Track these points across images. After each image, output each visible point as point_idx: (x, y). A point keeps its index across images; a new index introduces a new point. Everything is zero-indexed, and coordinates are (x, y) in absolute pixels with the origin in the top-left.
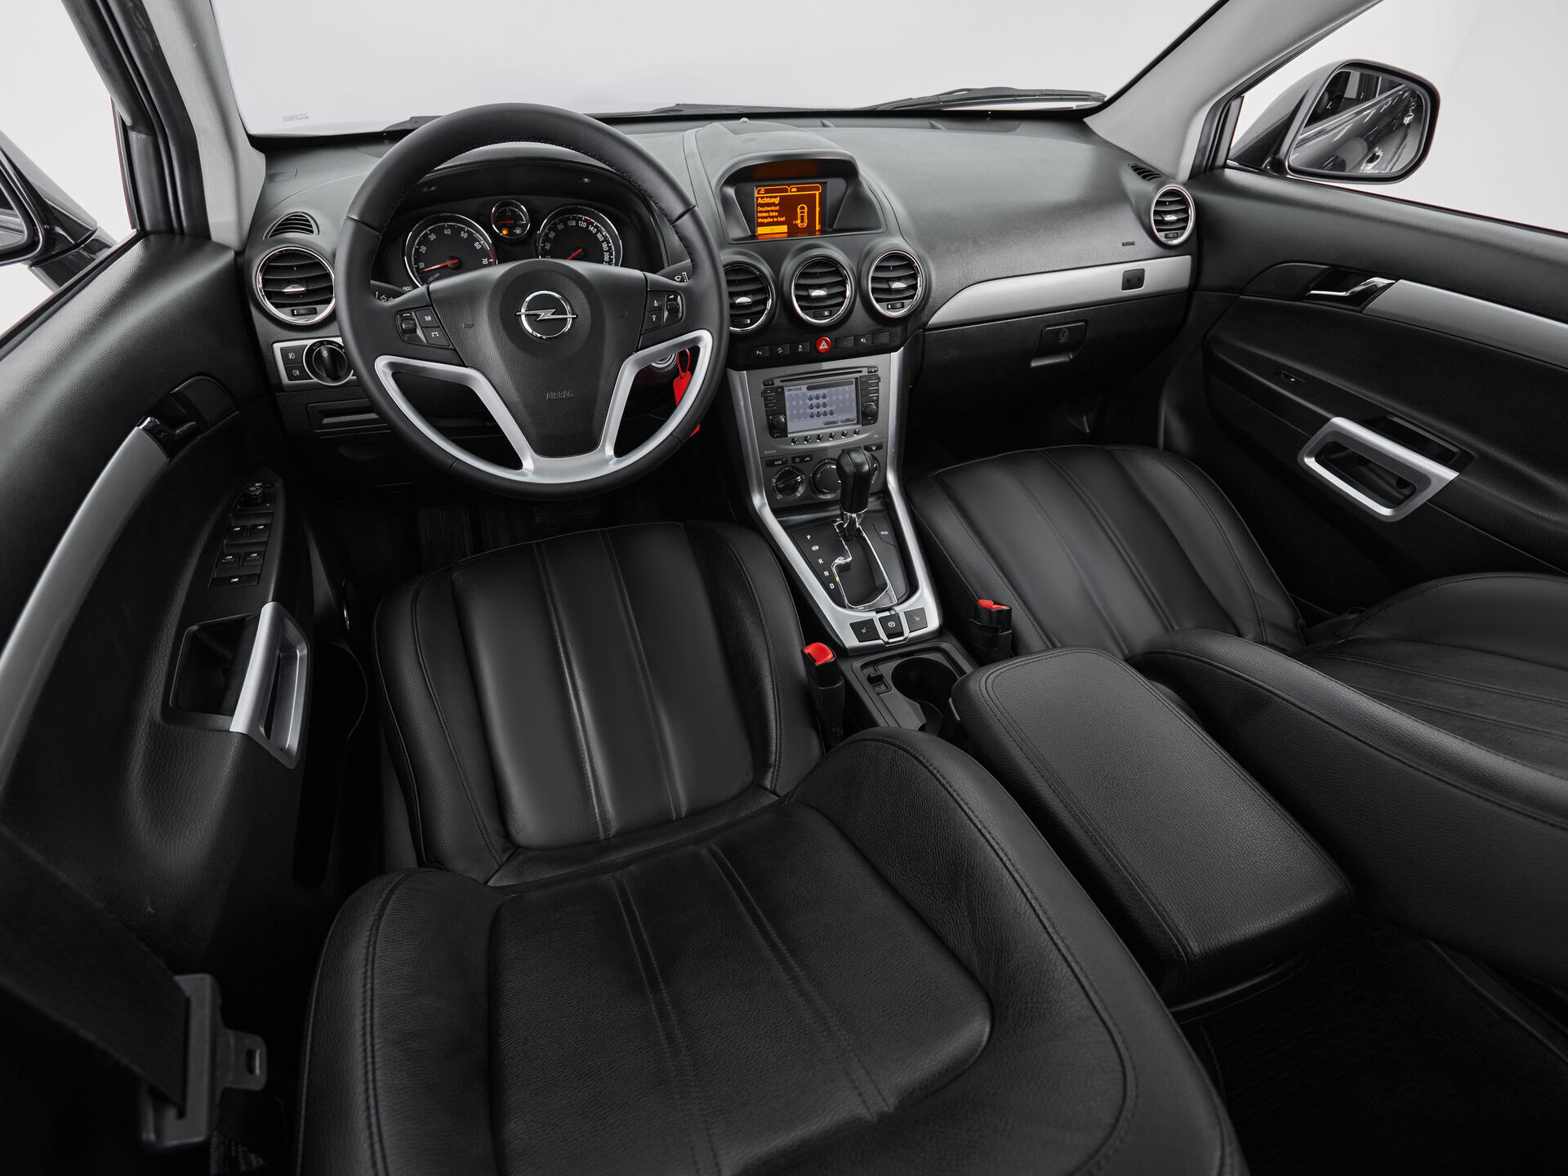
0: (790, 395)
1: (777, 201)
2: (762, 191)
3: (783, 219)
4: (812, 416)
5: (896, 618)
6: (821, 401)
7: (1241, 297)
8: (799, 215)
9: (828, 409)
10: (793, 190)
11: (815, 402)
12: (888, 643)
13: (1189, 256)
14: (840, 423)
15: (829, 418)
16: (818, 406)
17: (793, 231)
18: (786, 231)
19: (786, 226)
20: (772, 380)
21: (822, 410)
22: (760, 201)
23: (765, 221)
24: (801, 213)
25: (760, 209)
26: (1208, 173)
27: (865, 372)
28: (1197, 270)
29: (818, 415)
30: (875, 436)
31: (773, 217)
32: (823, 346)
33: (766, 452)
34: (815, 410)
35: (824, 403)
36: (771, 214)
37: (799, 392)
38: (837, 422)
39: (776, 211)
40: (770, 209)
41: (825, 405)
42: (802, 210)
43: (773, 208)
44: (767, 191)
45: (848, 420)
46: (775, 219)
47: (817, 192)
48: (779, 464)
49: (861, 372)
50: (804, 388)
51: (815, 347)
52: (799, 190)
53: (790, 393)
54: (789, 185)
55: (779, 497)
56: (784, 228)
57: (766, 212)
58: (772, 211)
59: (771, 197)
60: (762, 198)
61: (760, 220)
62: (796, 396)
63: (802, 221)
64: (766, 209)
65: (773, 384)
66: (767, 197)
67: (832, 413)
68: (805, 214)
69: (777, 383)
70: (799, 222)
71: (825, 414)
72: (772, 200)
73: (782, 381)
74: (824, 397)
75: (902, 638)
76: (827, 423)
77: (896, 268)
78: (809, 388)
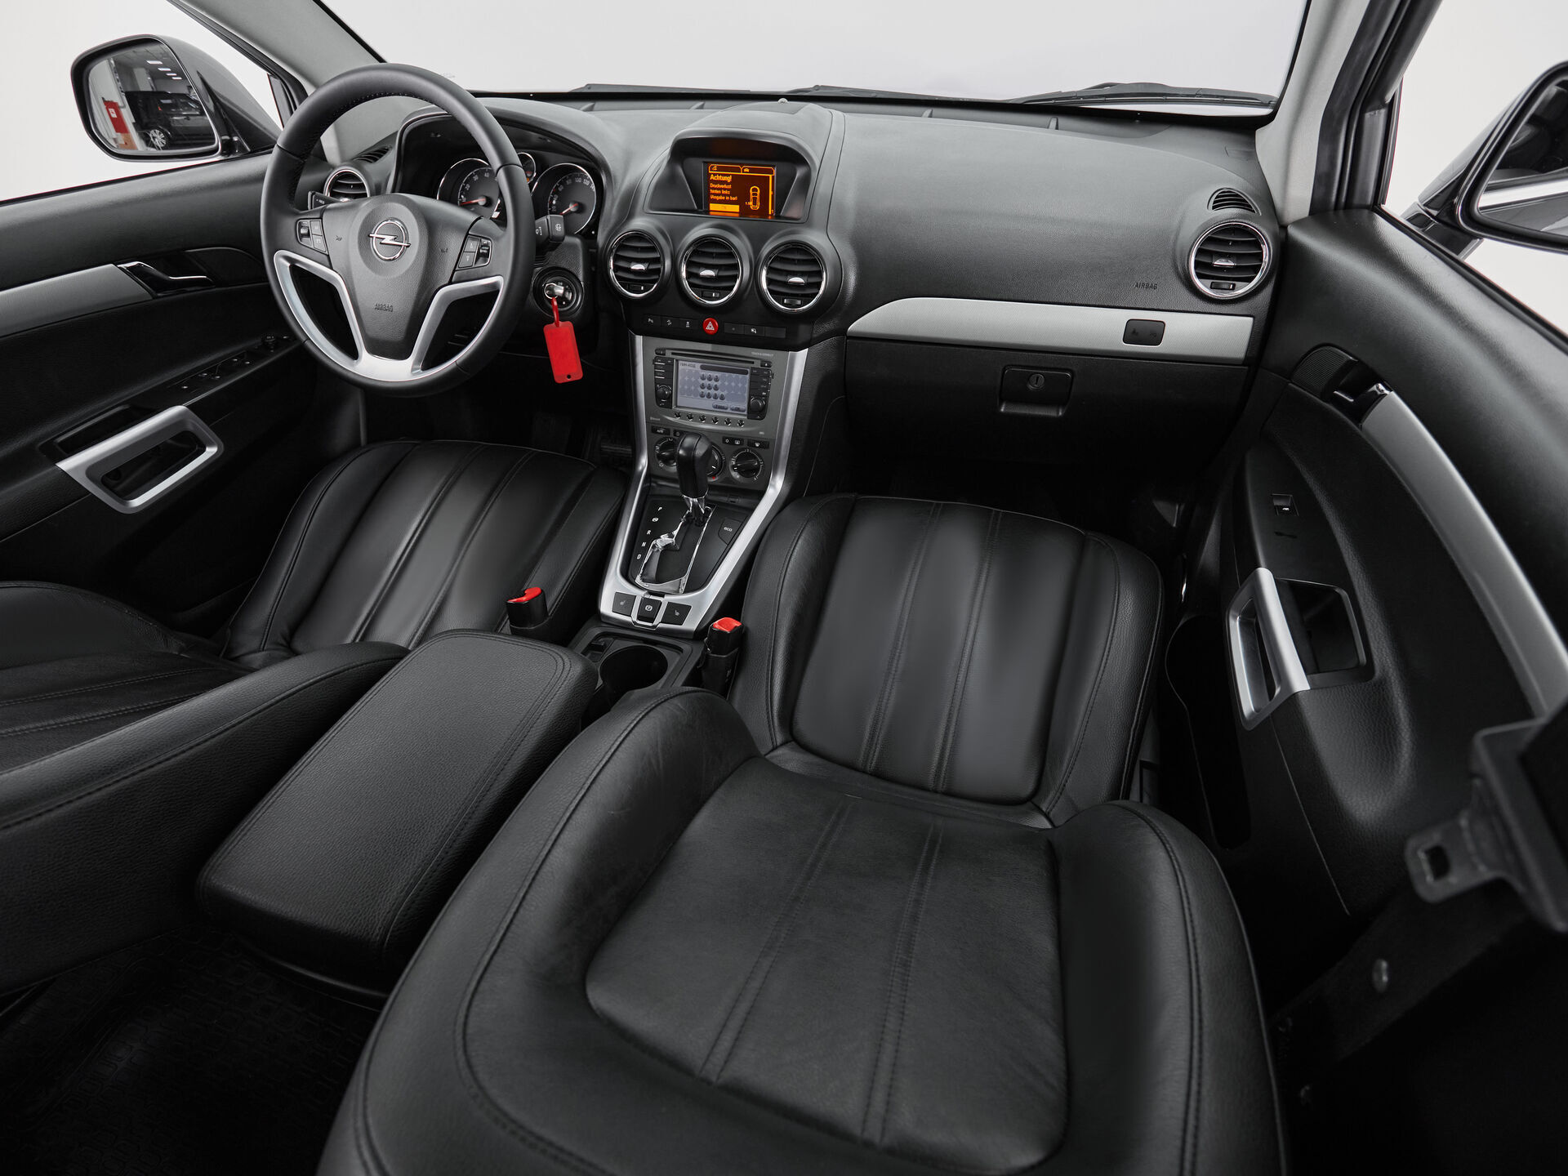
0: (683, 369)
1: (729, 179)
2: (715, 168)
3: (734, 199)
4: (702, 396)
5: (658, 605)
6: (713, 383)
7: (1290, 384)
8: (752, 196)
9: (719, 393)
10: (745, 170)
11: (706, 382)
12: (635, 623)
13: (1251, 319)
14: (729, 410)
15: (719, 402)
16: (709, 388)
17: (745, 211)
18: (738, 211)
19: (738, 207)
20: (664, 350)
21: (712, 392)
22: (712, 177)
23: (718, 198)
24: (753, 194)
25: (712, 185)
26: (1341, 212)
27: (757, 364)
28: (1262, 339)
29: (709, 396)
30: (761, 433)
31: (725, 195)
32: (710, 327)
33: (651, 418)
34: (706, 391)
35: (716, 386)
36: (723, 192)
37: (692, 368)
38: (727, 409)
39: (728, 190)
40: (722, 186)
41: (716, 388)
42: (755, 191)
43: (725, 186)
44: (719, 169)
45: (738, 409)
46: (727, 198)
47: (770, 176)
48: (660, 433)
49: (753, 363)
50: (698, 365)
51: (703, 325)
52: (751, 171)
53: (683, 367)
54: (742, 165)
55: (661, 465)
56: (736, 208)
57: (718, 189)
58: (725, 189)
59: (723, 175)
60: (715, 175)
61: (712, 197)
62: (688, 371)
63: (755, 203)
64: (719, 186)
65: (664, 355)
66: (719, 175)
67: (722, 398)
68: (758, 197)
69: (668, 354)
70: (751, 203)
71: (715, 397)
72: (724, 178)
73: (673, 354)
74: (717, 380)
75: (650, 624)
76: (716, 407)
77: (800, 262)
78: (703, 368)
